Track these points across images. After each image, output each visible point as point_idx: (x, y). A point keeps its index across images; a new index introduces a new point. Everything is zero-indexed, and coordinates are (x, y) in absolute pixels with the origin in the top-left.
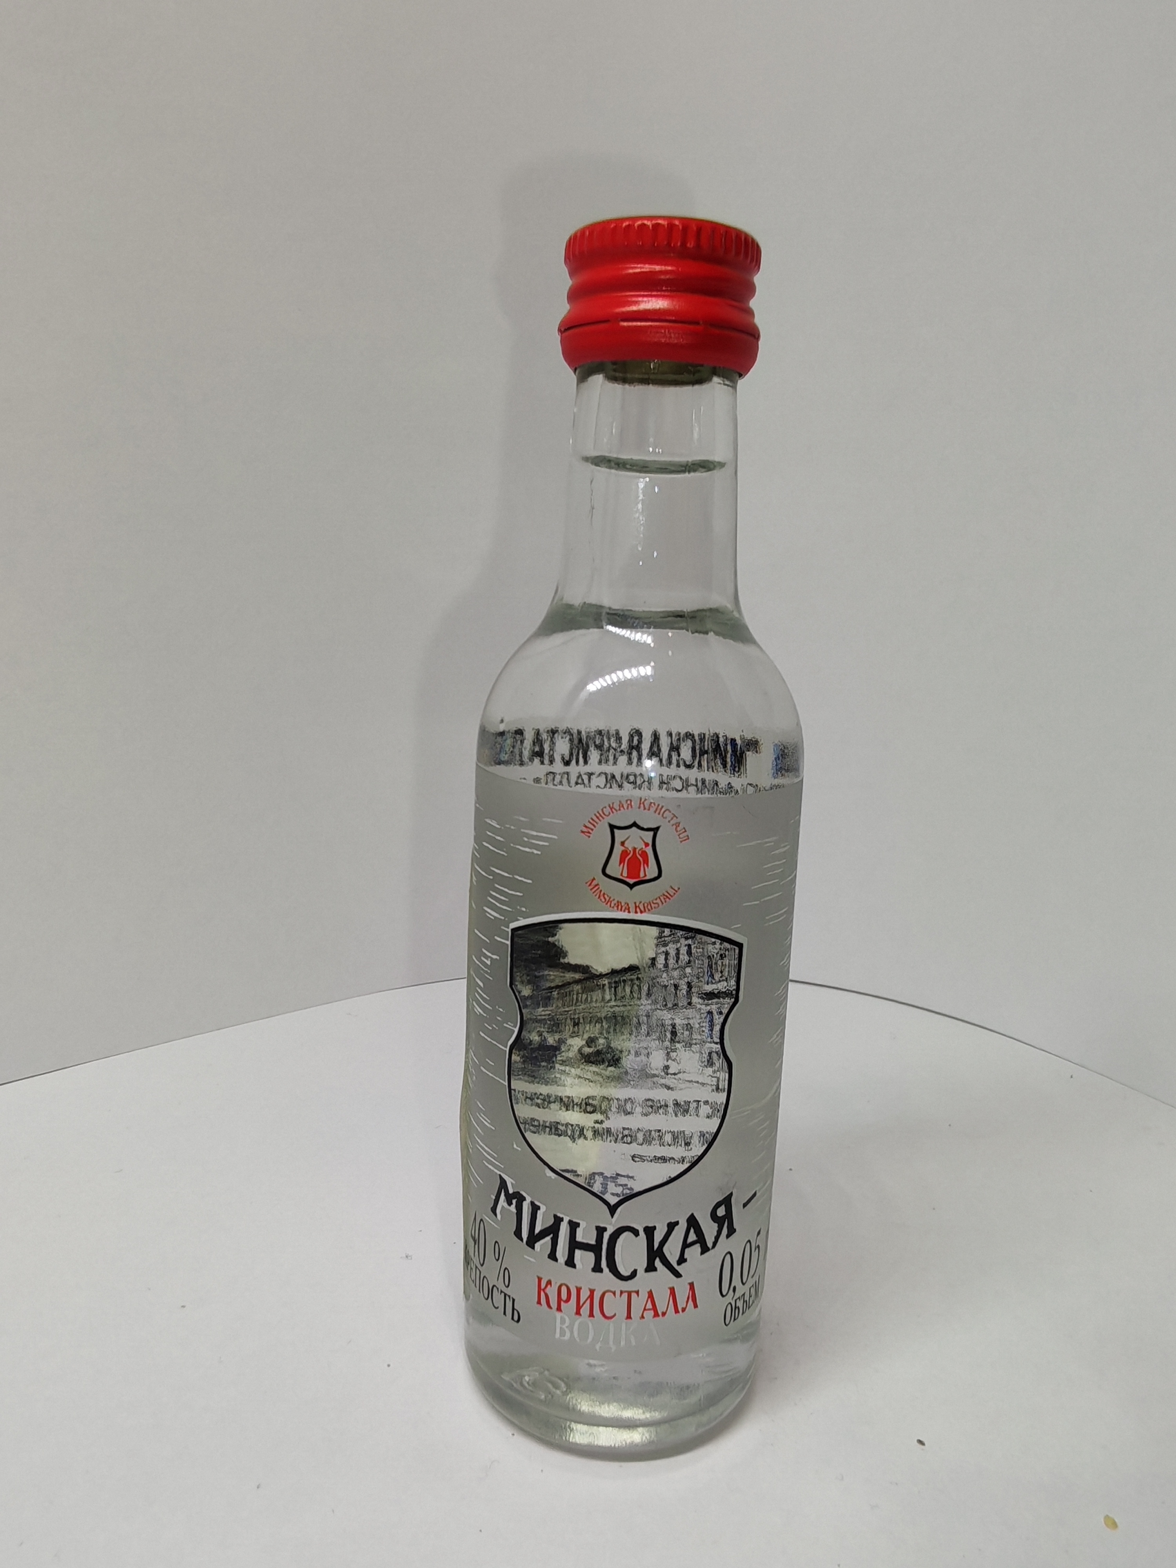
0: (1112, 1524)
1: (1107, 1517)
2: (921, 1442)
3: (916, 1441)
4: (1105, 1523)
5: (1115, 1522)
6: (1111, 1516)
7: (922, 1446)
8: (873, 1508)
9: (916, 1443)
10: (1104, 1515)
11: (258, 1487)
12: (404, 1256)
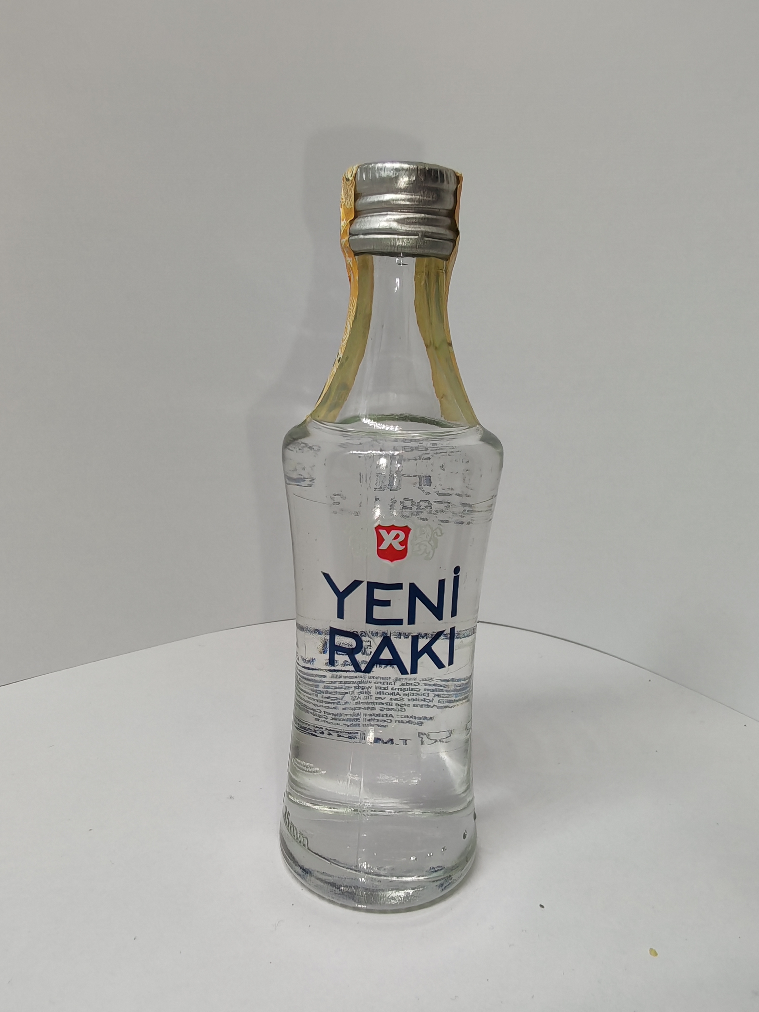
1: (651, 950)
2: (542, 906)
3: (539, 905)
4: (650, 952)
5: (655, 952)
6: (654, 949)
7: (543, 909)
8: (510, 946)
9: (539, 907)
10: (650, 948)
11: (135, 939)
12: (229, 797)
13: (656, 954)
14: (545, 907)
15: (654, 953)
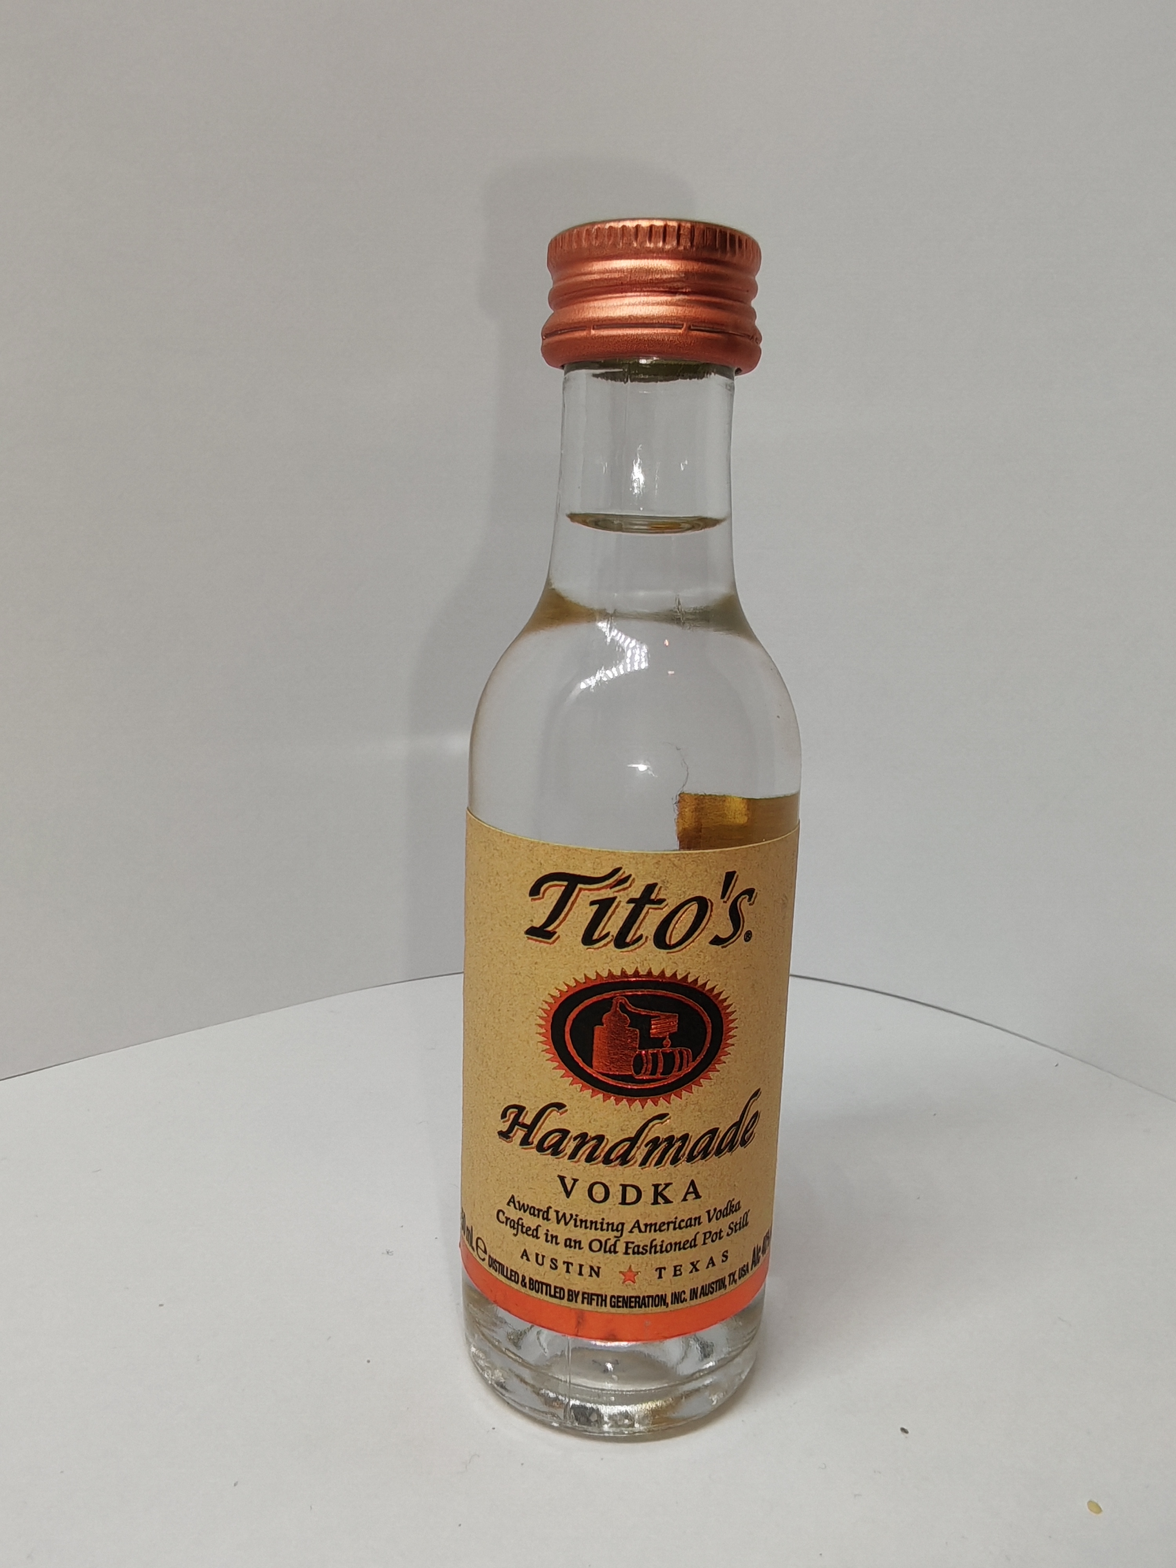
0: (1095, 1508)
1: (1090, 1503)
2: (904, 1430)
3: (899, 1429)
4: (1089, 1508)
5: (1098, 1506)
6: (1095, 1501)
7: (905, 1434)
8: (856, 1496)
9: (900, 1431)
10: (1088, 1500)
11: (235, 1485)
12: (385, 1252)
13: (1099, 1510)
14: (909, 1431)
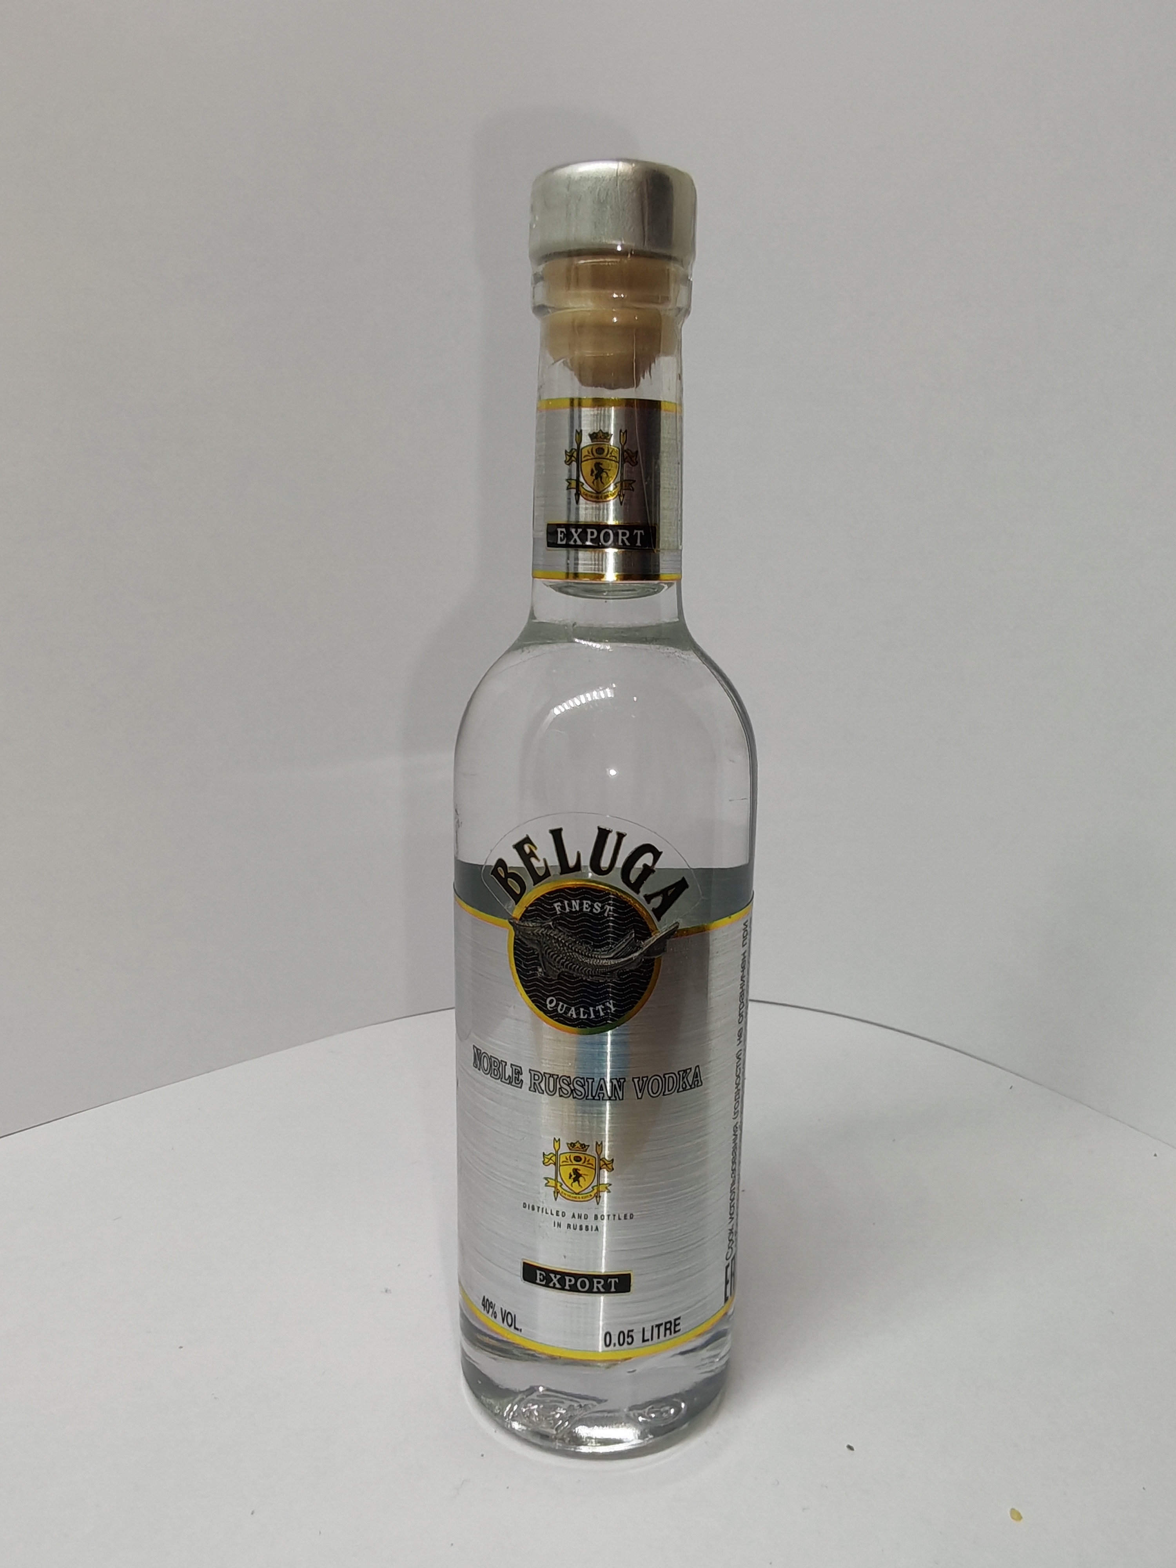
1: (1013, 1511)
2: (850, 1448)
3: (846, 1446)
4: (1011, 1516)
5: (1019, 1514)
6: (1017, 1509)
7: (851, 1451)
8: (804, 1509)
9: (846, 1449)
10: (1011, 1508)
11: (252, 1514)
12: (384, 1290)
13: (1019, 1517)
14: (855, 1449)
15: (1016, 1515)
